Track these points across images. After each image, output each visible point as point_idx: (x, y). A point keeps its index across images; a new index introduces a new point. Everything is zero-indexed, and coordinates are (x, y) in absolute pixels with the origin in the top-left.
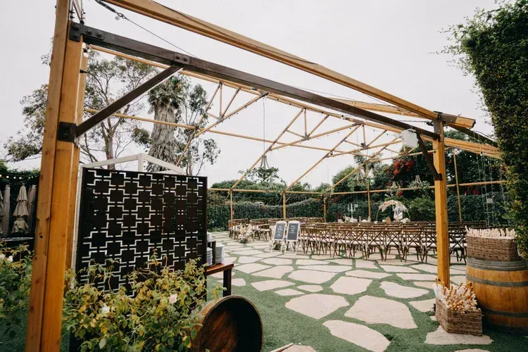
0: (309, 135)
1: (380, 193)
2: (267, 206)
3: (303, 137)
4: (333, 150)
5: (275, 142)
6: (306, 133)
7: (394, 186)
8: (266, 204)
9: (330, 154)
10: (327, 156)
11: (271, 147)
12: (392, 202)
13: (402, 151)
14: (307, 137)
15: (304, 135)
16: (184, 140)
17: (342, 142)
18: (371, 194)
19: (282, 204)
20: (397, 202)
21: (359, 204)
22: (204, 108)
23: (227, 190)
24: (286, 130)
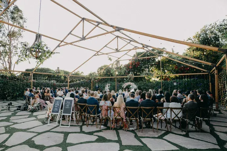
0: (85, 37)
1: (121, 78)
2: (58, 83)
3: (81, 38)
4: (99, 51)
5: (62, 41)
6: (83, 35)
7: (130, 74)
8: (57, 82)
9: (97, 53)
10: (95, 55)
11: (60, 44)
12: (129, 83)
13: (134, 56)
14: (84, 38)
15: (82, 37)
16: (7, 41)
17: (104, 47)
18: (117, 78)
19: (67, 83)
20: (132, 83)
21: (110, 84)
22: (21, 21)
23: (30, 72)
24: (70, 33)
